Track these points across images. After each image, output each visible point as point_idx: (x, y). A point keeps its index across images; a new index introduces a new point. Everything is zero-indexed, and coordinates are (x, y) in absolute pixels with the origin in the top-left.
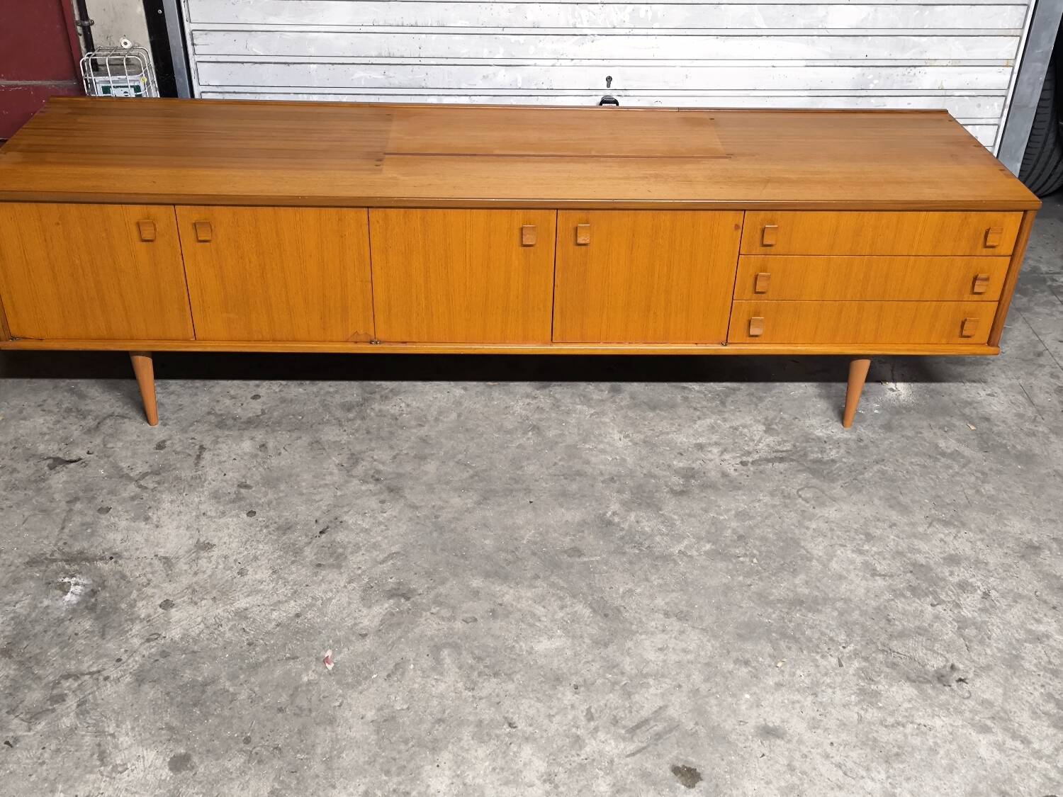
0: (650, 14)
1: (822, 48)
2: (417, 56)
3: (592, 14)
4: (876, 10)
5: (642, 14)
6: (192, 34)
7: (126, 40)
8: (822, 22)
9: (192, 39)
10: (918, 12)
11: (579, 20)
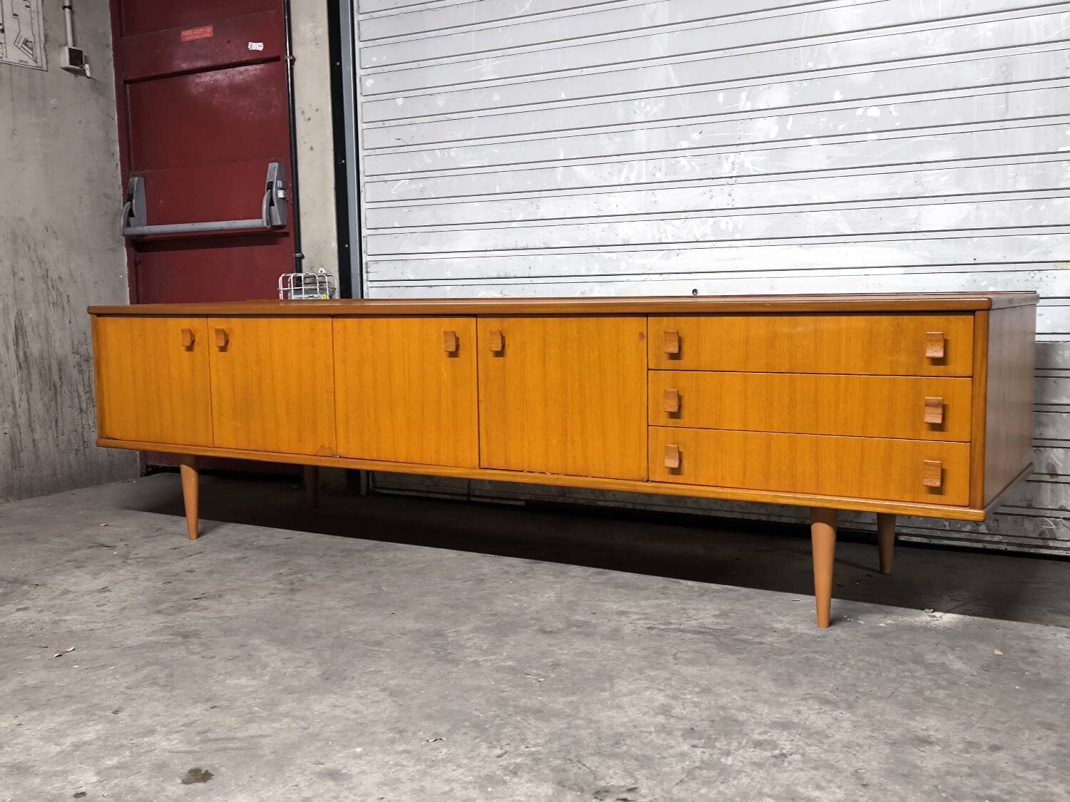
0: (731, 226)
1: (918, 252)
2: (527, 275)
3: (676, 229)
4: (978, 208)
5: (723, 226)
6: (367, 264)
7: (323, 270)
8: (914, 224)
9: (367, 268)
10: (1031, 207)
11: (664, 235)
